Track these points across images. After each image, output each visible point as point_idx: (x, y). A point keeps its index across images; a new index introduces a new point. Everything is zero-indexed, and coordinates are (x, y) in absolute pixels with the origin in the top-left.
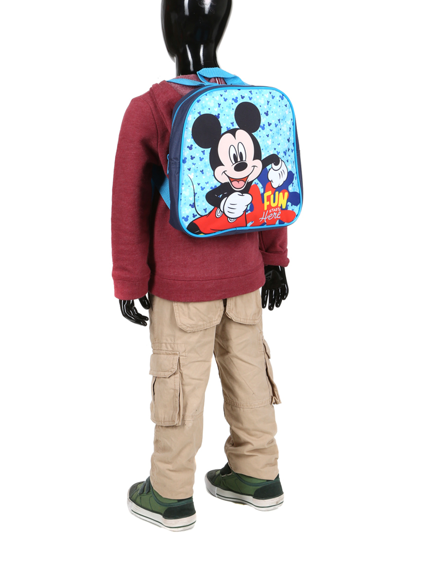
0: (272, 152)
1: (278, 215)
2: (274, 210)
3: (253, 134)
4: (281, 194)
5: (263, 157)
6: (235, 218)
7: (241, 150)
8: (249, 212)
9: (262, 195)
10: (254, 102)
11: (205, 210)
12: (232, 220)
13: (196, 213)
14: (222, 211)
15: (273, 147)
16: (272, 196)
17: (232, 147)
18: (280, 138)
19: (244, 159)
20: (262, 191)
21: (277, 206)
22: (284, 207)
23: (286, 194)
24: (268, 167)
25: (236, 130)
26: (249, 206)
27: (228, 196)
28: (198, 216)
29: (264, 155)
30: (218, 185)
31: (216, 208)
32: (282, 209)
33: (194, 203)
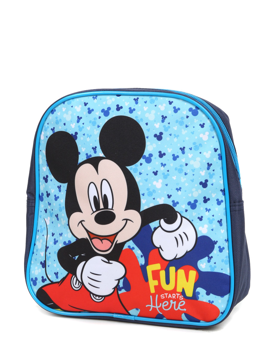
0: (161, 201)
1: (179, 305)
2: (170, 296)
3: (128, 168)
4: (181, 272)
5: (144, 207)
6: (102, 296)
7: (106, 191)
8: (123, 291)
9: (143, 269)
10: (136, 117)
11: (56, 274)
12: (97, 298)
13: (45, 277)
14: (80, 280)
15: (166, 193)
16: (163, 274)
17: (92, 185)
18: (183, 179)
19: (110, 206)
20: (142, 261)
21: (174, 291)
22: (189, 294)
23: (193, 274)
24: (153, 225)
25: (99, 159)
26: (122, 281)
27: (86, 259)
28: (48, 282)
29: (146, 204)
30: (73, 240)
31: (70, 275)
32: (186, 297)
33: (45, 261)
